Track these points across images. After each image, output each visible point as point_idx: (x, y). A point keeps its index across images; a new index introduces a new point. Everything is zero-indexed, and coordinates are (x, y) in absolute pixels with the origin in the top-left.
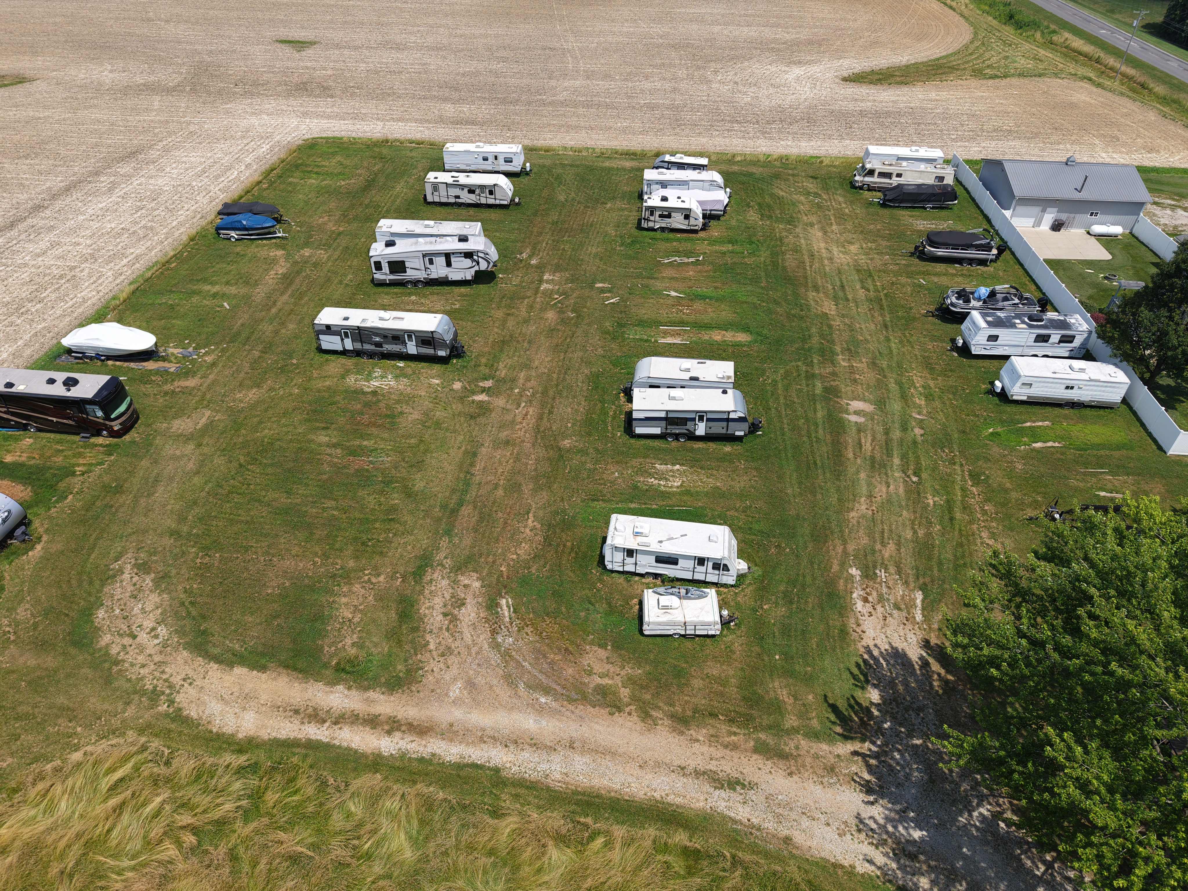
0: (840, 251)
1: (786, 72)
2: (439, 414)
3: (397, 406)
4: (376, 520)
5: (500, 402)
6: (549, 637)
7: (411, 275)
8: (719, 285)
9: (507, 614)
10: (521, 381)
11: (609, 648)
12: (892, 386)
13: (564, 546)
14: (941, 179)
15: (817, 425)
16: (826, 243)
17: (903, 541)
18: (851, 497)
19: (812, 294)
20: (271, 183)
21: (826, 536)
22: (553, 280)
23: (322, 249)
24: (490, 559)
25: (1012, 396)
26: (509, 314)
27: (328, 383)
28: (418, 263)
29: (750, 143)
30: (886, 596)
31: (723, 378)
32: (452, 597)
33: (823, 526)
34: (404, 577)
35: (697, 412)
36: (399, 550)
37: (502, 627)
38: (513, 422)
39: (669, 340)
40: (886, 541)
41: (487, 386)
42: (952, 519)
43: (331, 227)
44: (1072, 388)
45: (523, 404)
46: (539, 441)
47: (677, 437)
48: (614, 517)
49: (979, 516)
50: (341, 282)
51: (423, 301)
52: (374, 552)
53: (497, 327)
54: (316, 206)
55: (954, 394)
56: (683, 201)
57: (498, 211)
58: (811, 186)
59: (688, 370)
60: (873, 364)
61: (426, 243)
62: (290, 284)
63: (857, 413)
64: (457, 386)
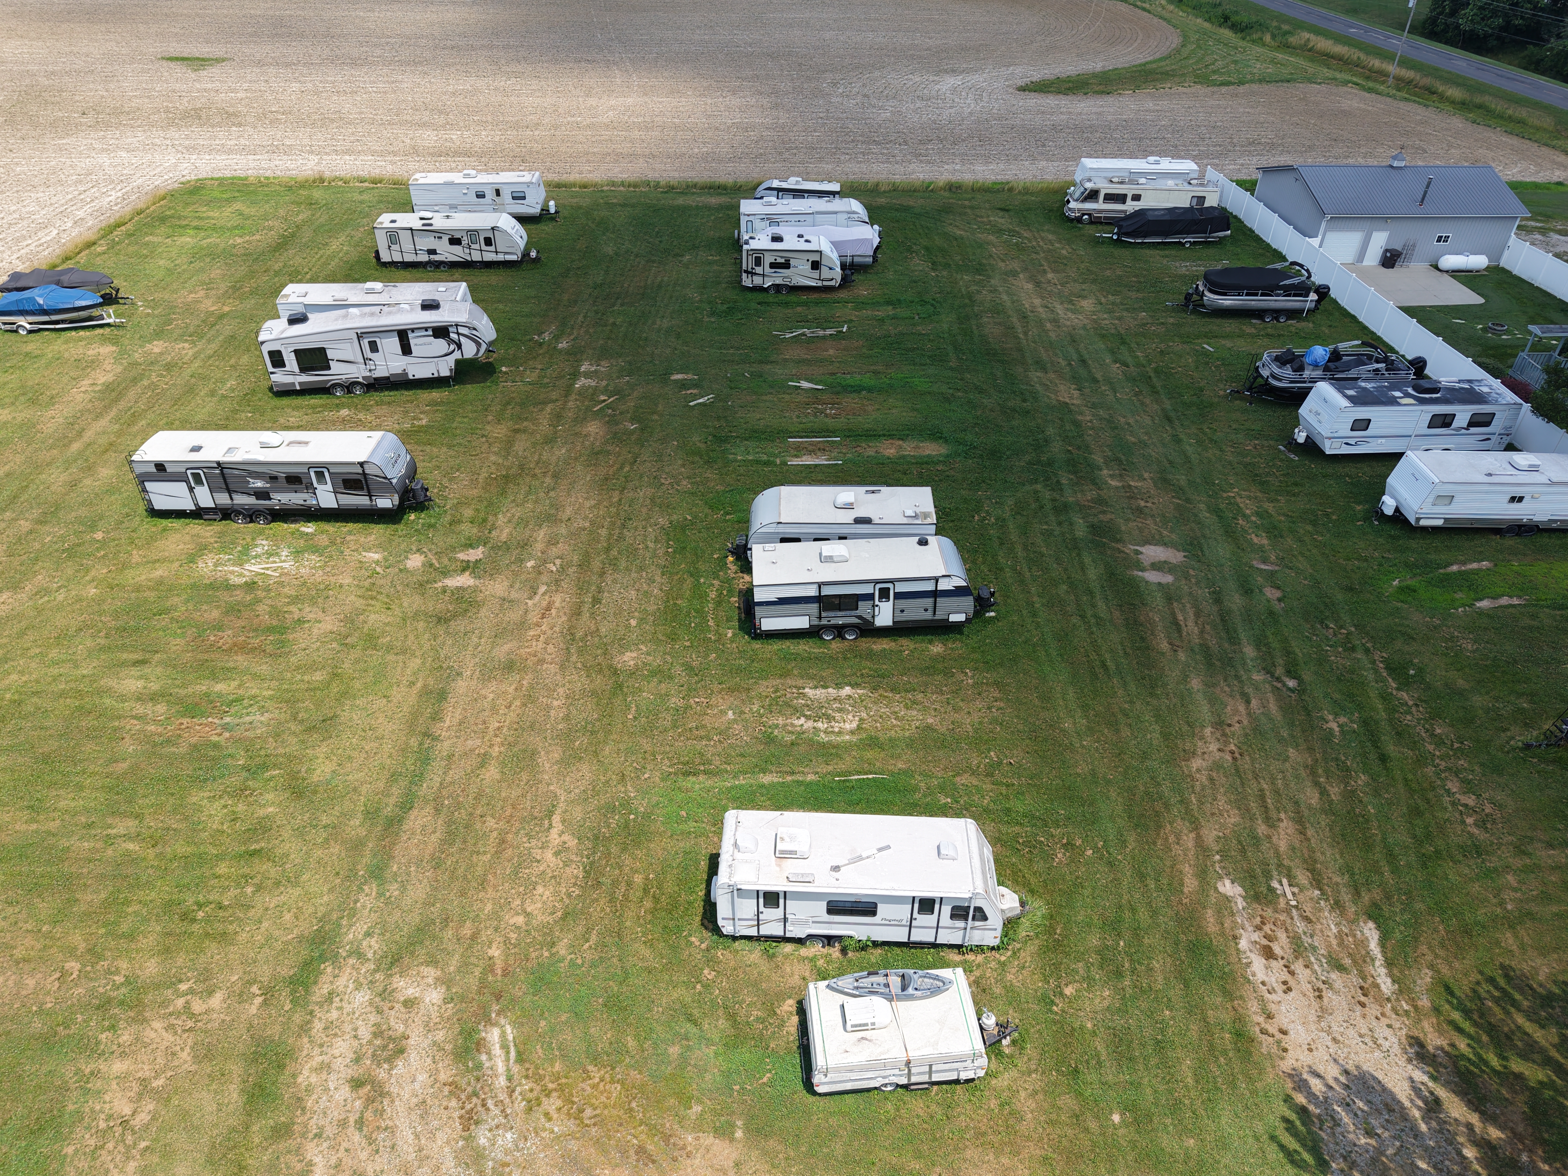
0: (1068, 309)
1: (937, 83)
2: (375, 619)
3: (292, 608)
4: (220, 858)
5: (497, 587)
6: (599, 1121)
7: (338, 372)
8: (880, 368)
9: (501, 1067)
10: (539, 546)
11: (739, 1134)
12: (1205, 515)
13: (629, 884)
14: (1201, 199)
15: (1091, 593)
16: (1043, 298)
17: (1306, 813)
18: (1186, 728)
19: (1035, 375)
20: (113, 245)
21: (1157, 814)
22: (596, 371)
23: (186, 341)
24: (467, 931)
25: (1418, 520)
26: (517, 431)
27: (159, 573)
28: (350, 351)
29: (899, 168)
30: (1307, 940)
31: (916, 516)
32: (375, 1035)
33: (1147, 793)
34: (268, 993)
35: (877, 582)
36: (265, 924)
37: (490, 1103)
38: (522, 625)
39: (807, 460)
40: (1273, 814)
41: (472, 559)
42: (1383, 759)
43: (210, 305)
44: (1521, 499)
45: (543, 589)
46: (574, 658)
47: (839, 631)
48: (731, 816)
49: (1431, 748)
50: (213, 393)
51: (361, 416)
52: (207, 934)
53: (496, 454)
54: (186, 276)
55: (1314, 523)
56: (807, 241)
57: (502, 273)
58: (1002, 221)
59: (849, 507)
60: (1163, 481)
61: (363, 315)
62: (116, 400)
63: (1157, 566)
64: (415, 561)
